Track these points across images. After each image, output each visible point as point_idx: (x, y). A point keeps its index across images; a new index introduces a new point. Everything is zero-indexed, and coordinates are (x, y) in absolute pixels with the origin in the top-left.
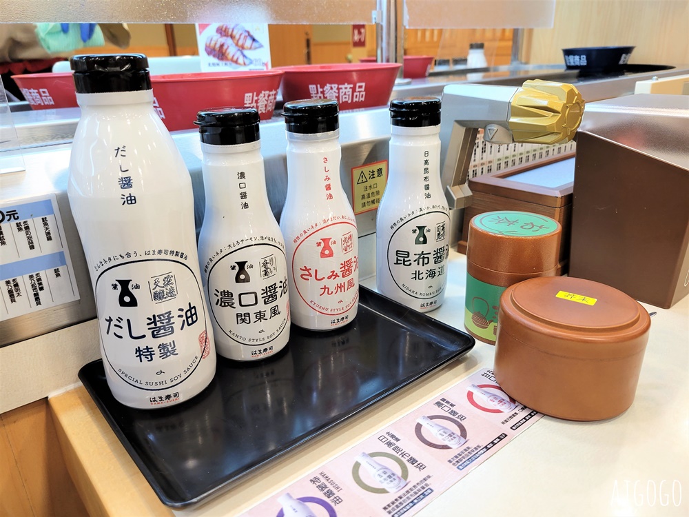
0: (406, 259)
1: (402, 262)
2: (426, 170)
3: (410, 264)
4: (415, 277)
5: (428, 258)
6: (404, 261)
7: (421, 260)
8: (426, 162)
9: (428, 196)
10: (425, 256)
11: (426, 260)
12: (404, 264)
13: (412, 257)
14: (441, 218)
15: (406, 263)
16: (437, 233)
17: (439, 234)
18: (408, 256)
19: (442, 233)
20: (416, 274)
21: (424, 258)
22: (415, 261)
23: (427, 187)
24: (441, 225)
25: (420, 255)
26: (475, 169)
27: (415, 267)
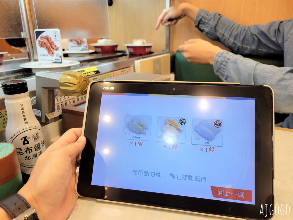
0: (21, 152)
1: (19, 153)
2: (23, 112)
3: (23, 154)
4: (27, 159)
5: (31, 150)
6: (20, 153)
7: (28, 151)
8: (22, 109)
9: (27, 123)
10: (30, 149)
11: (30, 151)
12: (20, 154)
13: (23, 151)
14: (35, 132)
15: (21, 154)
16: (34, 138)
17: (35, 139)
18: (21, 151)
19: (36, 137)
20: (27, 157)
21: (29, 150)
22: (25, 152)
23: (25, 119)
24: (36, 134)
25: (27, 149)
26: (58, 105)
27: (25, 155)
